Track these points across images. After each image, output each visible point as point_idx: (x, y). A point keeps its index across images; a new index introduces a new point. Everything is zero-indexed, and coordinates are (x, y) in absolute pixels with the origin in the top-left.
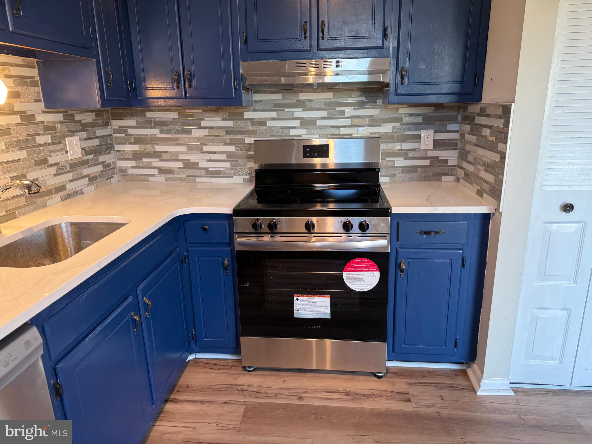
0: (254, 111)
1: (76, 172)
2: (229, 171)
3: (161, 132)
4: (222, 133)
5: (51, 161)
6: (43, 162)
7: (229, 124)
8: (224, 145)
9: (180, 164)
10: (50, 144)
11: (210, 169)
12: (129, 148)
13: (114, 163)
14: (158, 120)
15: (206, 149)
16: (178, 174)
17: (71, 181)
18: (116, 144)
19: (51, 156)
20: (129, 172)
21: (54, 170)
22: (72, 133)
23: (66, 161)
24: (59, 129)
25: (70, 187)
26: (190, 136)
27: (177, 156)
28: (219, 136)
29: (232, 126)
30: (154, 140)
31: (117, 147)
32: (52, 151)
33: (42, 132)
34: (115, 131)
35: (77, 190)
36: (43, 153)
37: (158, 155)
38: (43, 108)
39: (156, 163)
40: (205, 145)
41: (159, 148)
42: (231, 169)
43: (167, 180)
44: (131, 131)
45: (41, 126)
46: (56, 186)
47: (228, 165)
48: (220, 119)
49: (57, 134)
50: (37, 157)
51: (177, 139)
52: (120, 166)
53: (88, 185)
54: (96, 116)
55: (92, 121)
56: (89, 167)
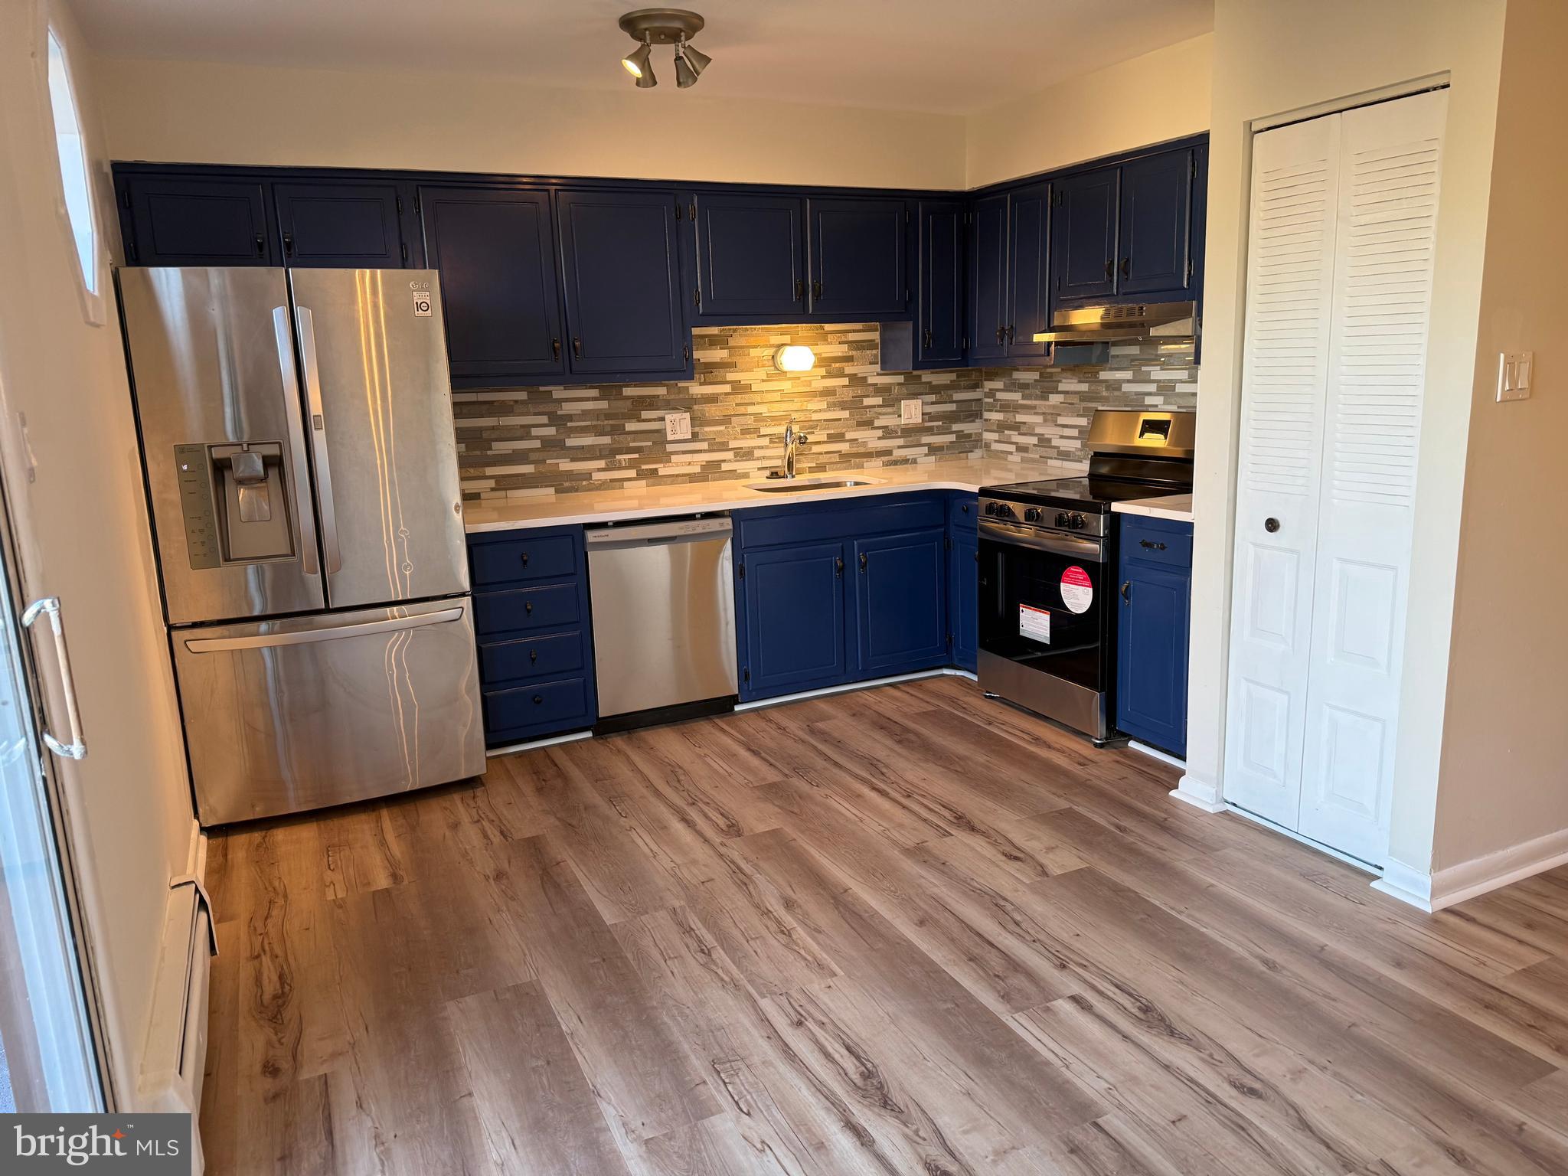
0: (1111, 369)
1: (910, 439)
2: (1079, 453)
3: (1024, 398)
4: (1075, 399)
5: (877, 423)
6: (868, 424)
7: (1084, 387)
8: (1078, 416)
9: (1034, 440)
10: (879, 406)
11: (1061, 449)
12: (996, 416)
13: (981, 434)
14: (1021, 381)
15: (1061, 420)
16: (1032, 453)
17: (900, 447)
18: (985, 411)
19: (878, 418)
20: (992, 448)
21: (880, 433)
22: (913, 396)
23: (898, 425)
24: (896, 391)
25: (898, 454)
26: (1047, 403)
27: (1034, 429)
28: (1073, 404)
29: (1087, 390)
30: (1016, 408)
31: (987, 415)
32: (880, 414)
33: (873, 394)
34: (987, 395)
35: (908, 457)
36: (870, 414)
37: (1017, 427)
38: (879, 370)
39: (1016, 437)
40: (1059, 415)
41: (1020, 418)
42: (1081, 451)
43: (1022, 459)
44: (999, 395)
45: (871, 388)
46: (879, 449)
47: (1078, 444)
48: (1076, 381)
49: (892, 396)
50: (861, 418)
51: (1034, 407)
52: (985, 439)
53: (926, 455)
54: (958, 377)
55: (949, 382)
56: (932, 435)
